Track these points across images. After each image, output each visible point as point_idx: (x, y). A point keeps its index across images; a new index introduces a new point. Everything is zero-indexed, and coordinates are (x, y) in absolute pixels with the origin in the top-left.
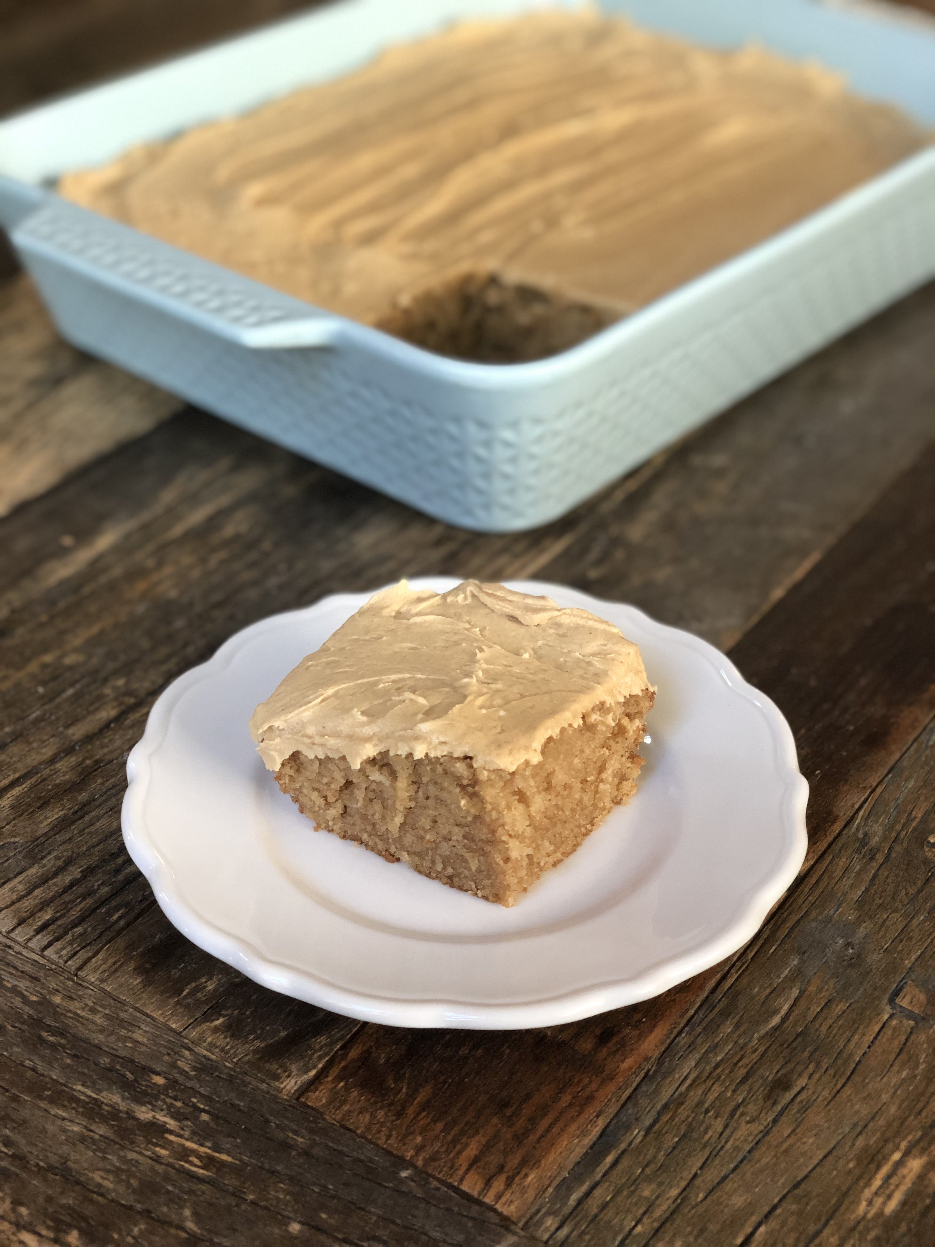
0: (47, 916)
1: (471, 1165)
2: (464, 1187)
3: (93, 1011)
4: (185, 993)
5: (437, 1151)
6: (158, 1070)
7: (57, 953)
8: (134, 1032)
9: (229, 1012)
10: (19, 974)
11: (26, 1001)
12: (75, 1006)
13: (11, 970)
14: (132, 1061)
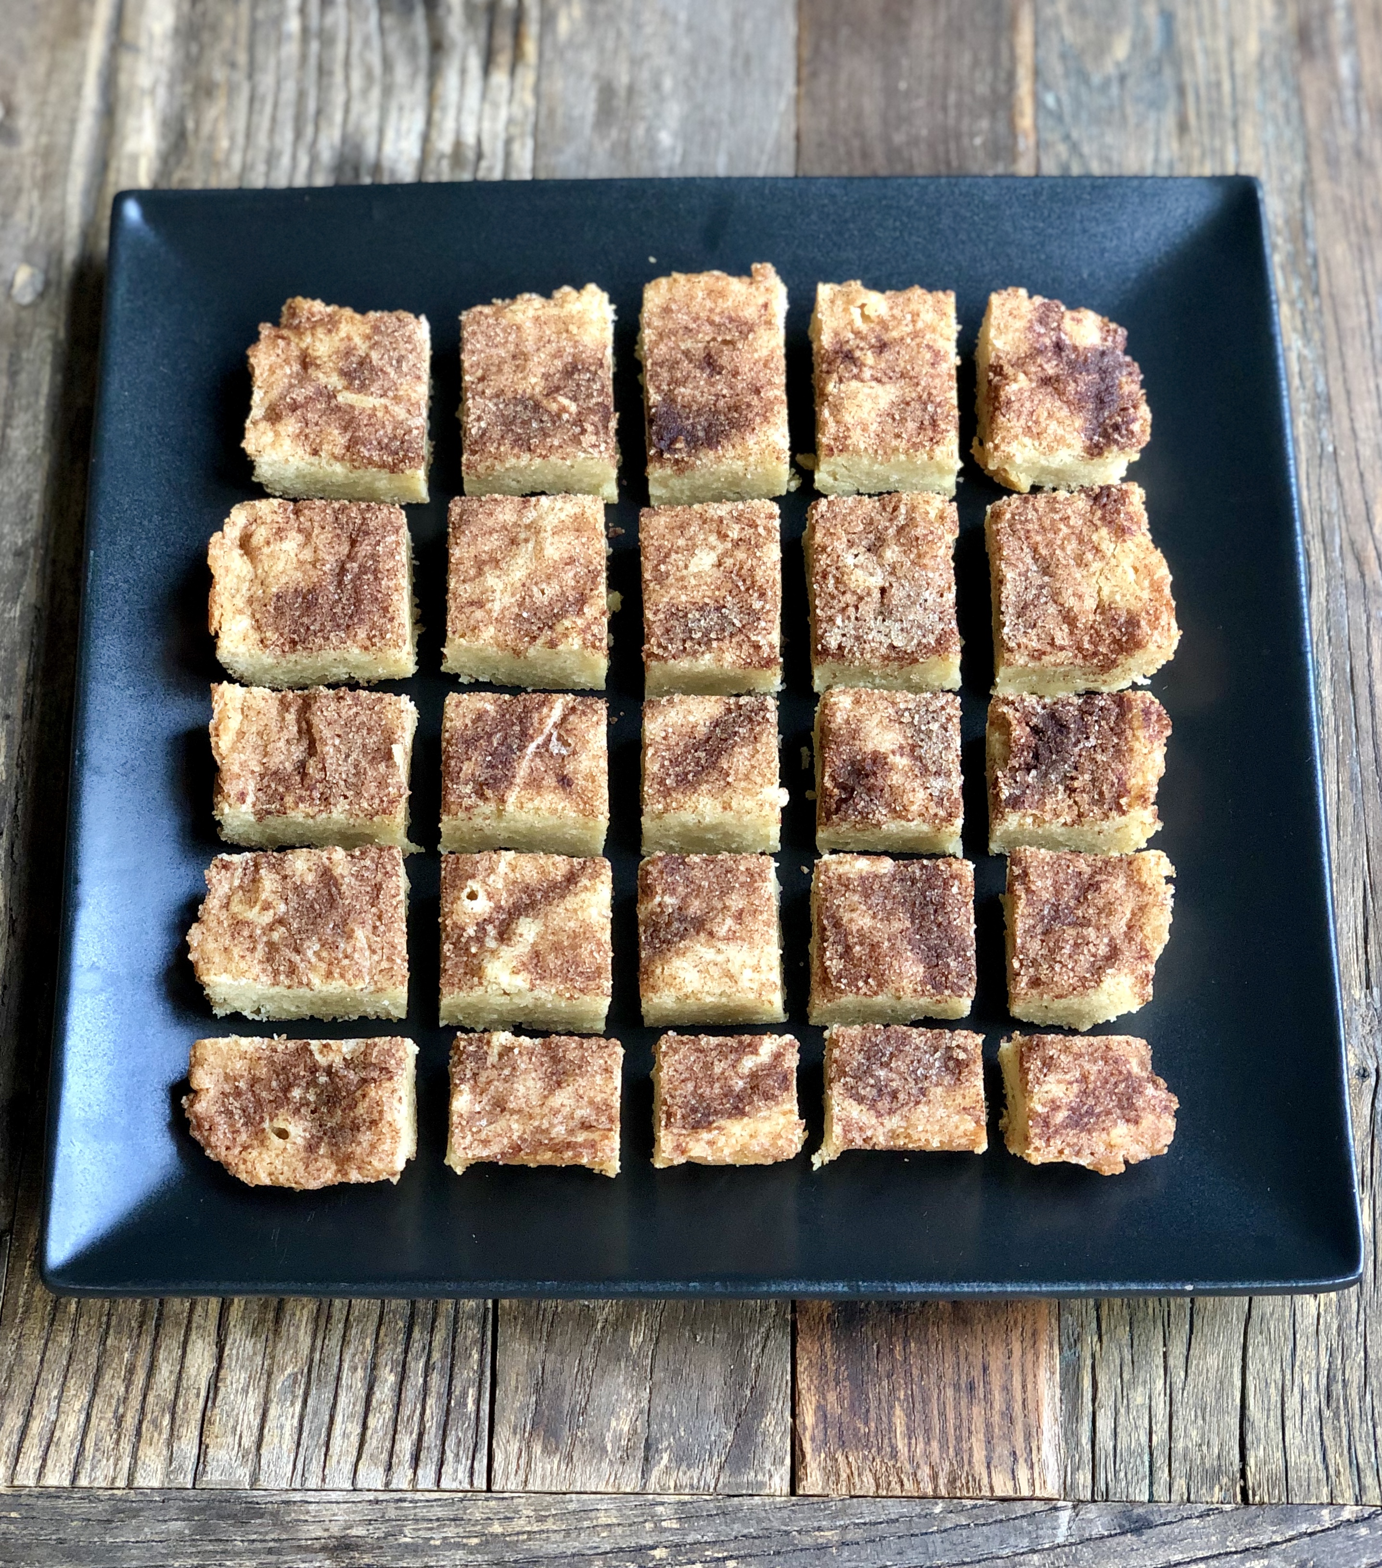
0: (405, 1444)
1: (988, 1467)
2: (999, 1493)
3: (541, 1519)
4: (609, 1448)
5: (951, 1473)
6: (651, 1543)
7: (454, 1480)
8: (597, 1518)
9: (666, 1444)
10: (436, 1524)
11: (471, 1550)
12: (519, 1524)
13: (425, 1525)
14: (621, 1550)
